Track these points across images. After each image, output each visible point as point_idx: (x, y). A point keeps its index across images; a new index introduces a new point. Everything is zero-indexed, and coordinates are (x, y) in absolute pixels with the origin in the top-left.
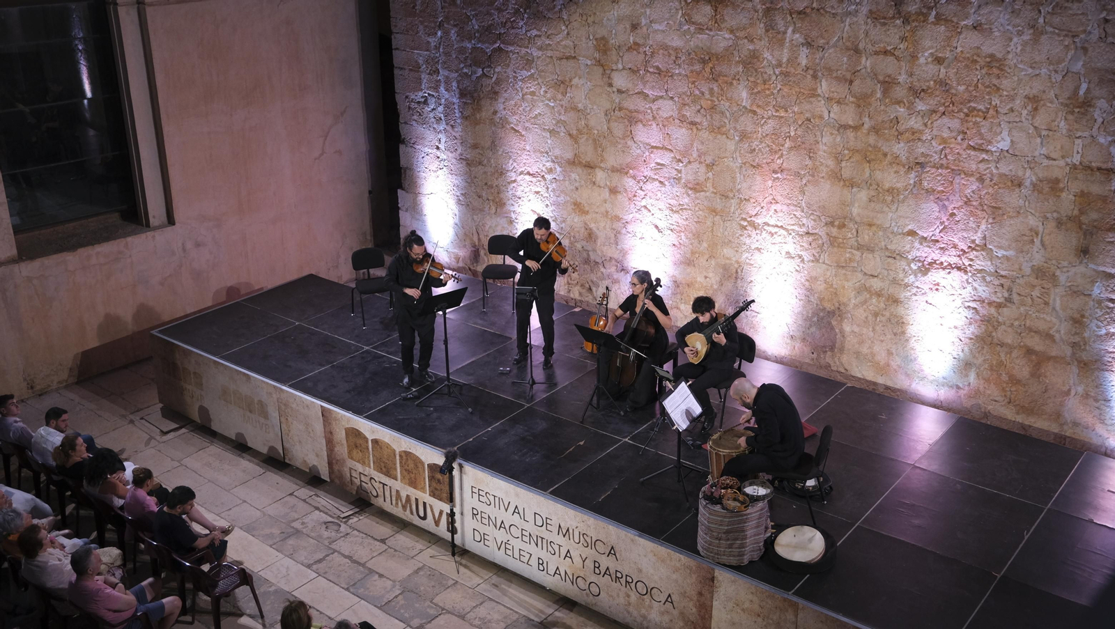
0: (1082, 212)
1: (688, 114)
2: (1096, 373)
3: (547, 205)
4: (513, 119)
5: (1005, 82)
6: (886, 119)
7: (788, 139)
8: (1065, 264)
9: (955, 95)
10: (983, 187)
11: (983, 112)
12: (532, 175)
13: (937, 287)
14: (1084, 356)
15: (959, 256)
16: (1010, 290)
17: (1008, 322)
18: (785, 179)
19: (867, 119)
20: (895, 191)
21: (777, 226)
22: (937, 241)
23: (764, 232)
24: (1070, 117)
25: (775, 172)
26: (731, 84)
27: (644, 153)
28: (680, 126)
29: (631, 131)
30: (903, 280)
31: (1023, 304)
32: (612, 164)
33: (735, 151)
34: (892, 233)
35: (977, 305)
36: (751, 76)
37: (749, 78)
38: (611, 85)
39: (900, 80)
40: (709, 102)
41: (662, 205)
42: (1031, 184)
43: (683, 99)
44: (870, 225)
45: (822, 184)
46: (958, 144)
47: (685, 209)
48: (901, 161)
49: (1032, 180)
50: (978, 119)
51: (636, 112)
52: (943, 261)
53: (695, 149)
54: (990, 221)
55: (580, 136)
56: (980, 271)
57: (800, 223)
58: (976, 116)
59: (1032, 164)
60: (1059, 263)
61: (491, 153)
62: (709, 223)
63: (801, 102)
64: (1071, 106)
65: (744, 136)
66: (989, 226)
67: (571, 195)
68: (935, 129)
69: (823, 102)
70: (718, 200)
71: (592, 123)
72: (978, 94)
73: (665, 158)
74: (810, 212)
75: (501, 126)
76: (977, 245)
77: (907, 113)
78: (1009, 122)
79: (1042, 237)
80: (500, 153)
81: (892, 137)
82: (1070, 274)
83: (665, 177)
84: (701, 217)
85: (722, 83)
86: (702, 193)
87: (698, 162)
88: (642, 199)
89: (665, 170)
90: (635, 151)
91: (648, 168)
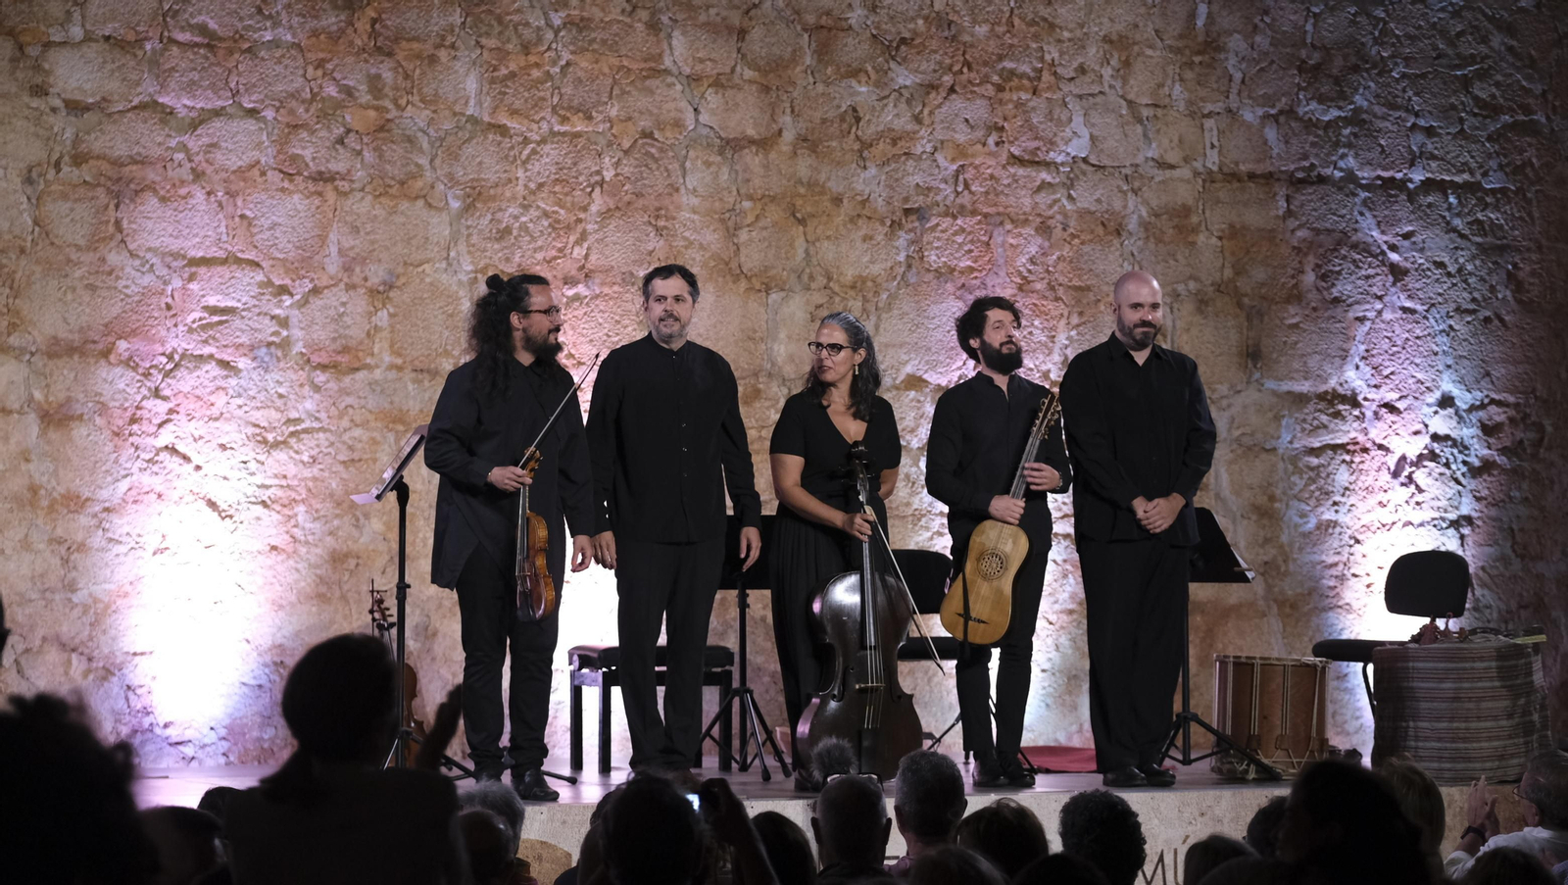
0: (1239, 271)
1: (308, 154)
2: (1315, 620)
5: (1062, 11)
6: (831, 114)
7: (598, 190)
8: (1224, 389)
9: (972, 46)
10: (1051, 247)
11: (1029, 79)
14: (1289, 588)
18: (597, 297)
19: (787, 119)
20: (869, 284)
24: (1189, 75)
26: (433, 60)
27: (166, 283)
28: (283, 190)
29: (118, 223)
30: (908, 504)
32: (49, 331)
33: (454, 239)
36: (488, 34)
37: (484, 41)
38: (40, 91)
39: (853, 21)
40: (372, 113)
41: (230, 433)
42: (1140, 224)
43: (292, 112)
46: (990, 154)
47: (306, 431)
48: (875, 211)
49: (1140, 216)
50: (1024, 96)
51: (136, 162)
53: (334, 250)
54: (1075, 320)
58: (1019, 88)
59: (1133, 180)
60: (1214, 391)
63: (624, 92)
64: (1187, 52)
65: (476, 197)
66: (1073, 333)
68: (938, 127)
69: (679, 87)
70: (410, 387)
72: (1015, 41)
73: (235, 290)
77: (875, 97)
78: (1080, 97)
81: (848, 156)
82: (1234, 411)
83: (237, 347)
84: (357, 446)
85: (406, 58)
86: (361, 375)
87: (342, 286)
88: (160, 426)
89: (237, 323)
90: (135, 280)
91: (181, 328)
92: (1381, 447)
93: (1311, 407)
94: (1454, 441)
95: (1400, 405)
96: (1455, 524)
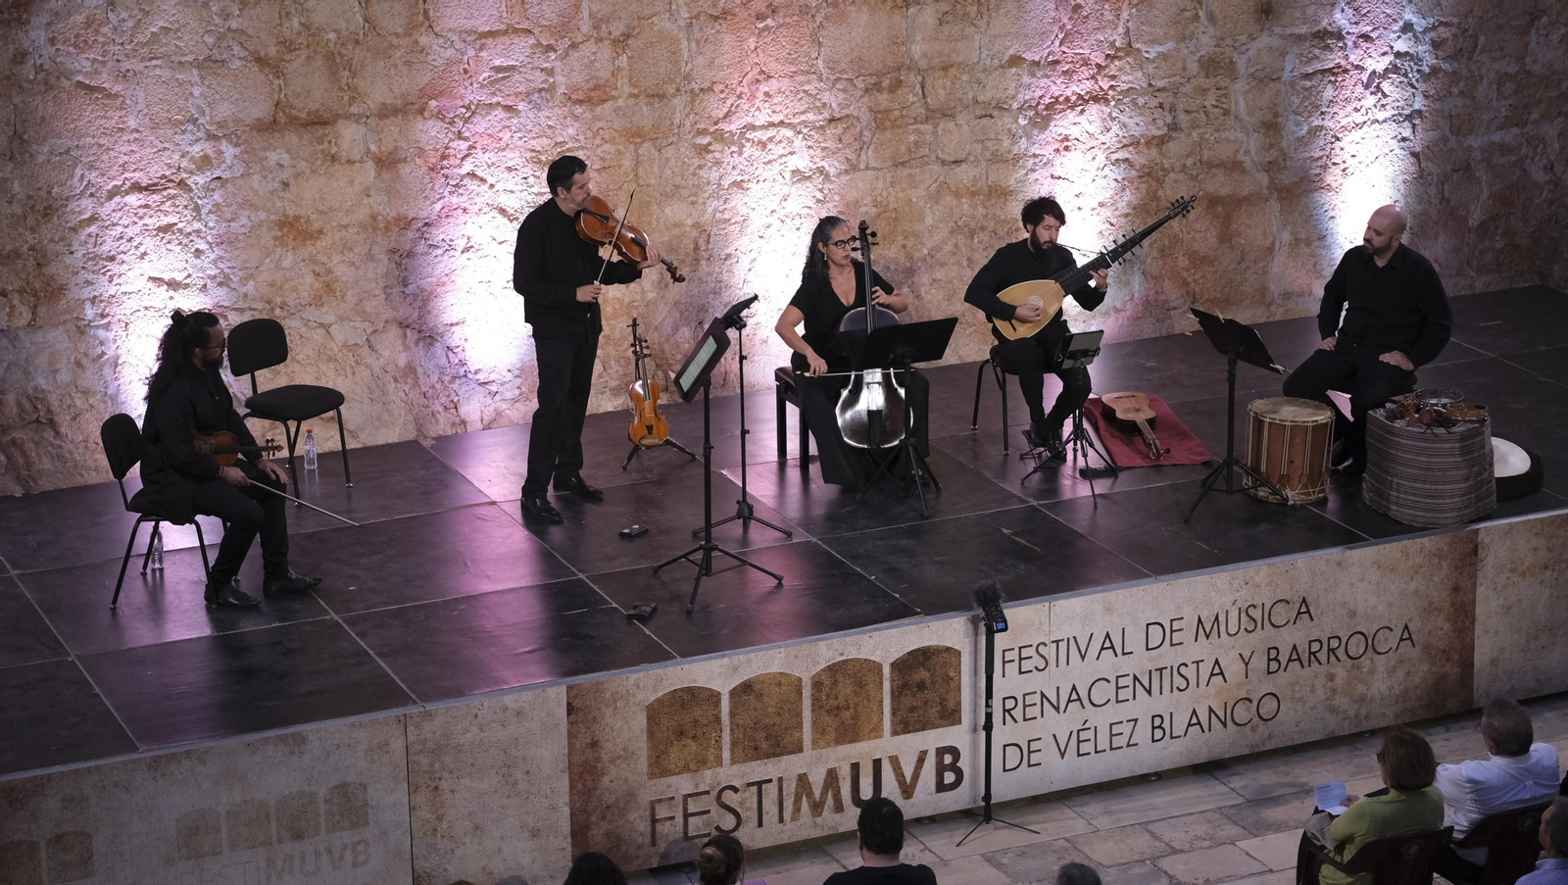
3: (198, 253)
4: (81, 64)
8: (1243, 38)
12: (146, 189)
13: (1066, 144)
14: (1286, 179)
15: (1093, 77)
16: (1172, 109)
17: (1178, 164)
18: (782, 25)
21: (772, 125)
22: (1057, 62)
23: (748, 145)
25: (760, 17)
27: (463, 54)
29: (426, 12)
30: (1010, 152)
31: (1194, 126)
32: (379, 99)
34: (984, 71)
35: (1130, 153)
41: (514, 158)
44: (945, 68)
45: (853, 14)
52: (1069, 94)
53: (586, 14)
55: (287, 57)
56: (1126, 93)
57: (818, 104)
60: (1236, 41)
61: (10, 166)
62: (627, 163)
66: (1134, 10)
67: (269, 205)
70: (645, 109)
71: (321, 17)
73: (515, 52)
74: (832, 78)
75: (42, 88)
76: (1119, 50)
79: (1207, 7)
80: (41, 159)
82: (1250, 53)
83: (517, 94)
84: (608, 157)
86: (607, 105)
87: (592, 40)
88: (463, 159)
89: (517, 77)
90: (441, 53)
91: (475, 86)
92: (1357, 67)
93: (1307, 44)
94: (1411, 55)
95: (1374, 35)
96: (1409, 118)
